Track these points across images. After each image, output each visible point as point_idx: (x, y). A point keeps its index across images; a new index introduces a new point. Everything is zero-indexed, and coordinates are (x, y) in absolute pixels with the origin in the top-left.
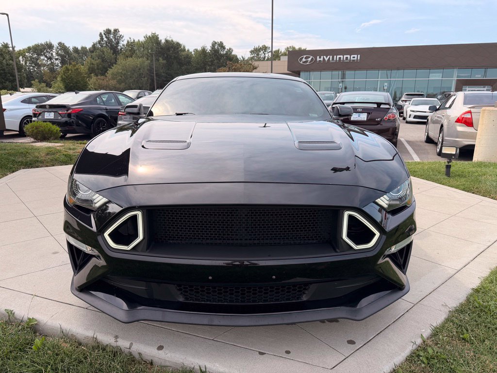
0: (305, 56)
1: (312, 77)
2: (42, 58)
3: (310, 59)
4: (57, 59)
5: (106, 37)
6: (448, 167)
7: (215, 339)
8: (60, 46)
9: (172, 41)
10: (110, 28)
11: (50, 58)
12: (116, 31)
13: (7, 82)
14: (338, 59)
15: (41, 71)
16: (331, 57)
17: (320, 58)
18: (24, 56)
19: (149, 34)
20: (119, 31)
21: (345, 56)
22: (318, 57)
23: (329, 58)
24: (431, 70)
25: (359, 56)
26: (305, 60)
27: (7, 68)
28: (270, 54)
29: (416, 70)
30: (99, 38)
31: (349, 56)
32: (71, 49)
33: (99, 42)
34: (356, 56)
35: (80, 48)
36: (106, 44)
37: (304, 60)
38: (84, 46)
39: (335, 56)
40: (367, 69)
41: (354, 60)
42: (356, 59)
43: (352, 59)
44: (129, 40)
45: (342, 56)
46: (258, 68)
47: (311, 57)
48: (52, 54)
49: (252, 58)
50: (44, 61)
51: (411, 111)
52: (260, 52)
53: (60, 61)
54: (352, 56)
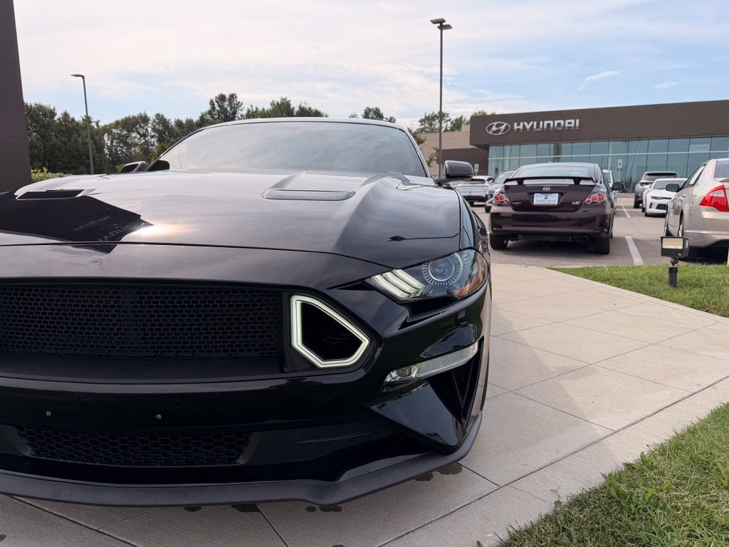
0: (496, 123)
1: (508, 152)
2: (134, 135)
3: (503, 127)
4: (152, 137)
5: (219, 106)
6: (673, 271)
7: (100, 530)
8: (158, 119)
9: (310, 109)
10: (224, 94)
11: (144, 136)
12: (232, 97)
13: (82, 167)
14: (545, 126)
15: (131, 153)
16: (535, 123)
17: (518, 125)
18: (110, 133)
19: (278, 100)
20: (236, 97)
21: (556, 122)
22: (516, 124)
23: (533, 125)
24: (691, 140)
25: (578, 121)
26: (496, 129)
27: (83, 148)
28: (449, 123)
29: (667, 140)
30: (208, 108)
31: (562, 122)
32: (173, 122)
33: (210, 113)
34: (573, 121)
35: (184, 121)
36: (219, 115)
37: (494, 128)
38: (189, 118)
39: (541, 123)
40: (591, 140)
41: (571, 127)
42: (573, 125)
43: (567, 125)
44: (251, 108)
45: (551, 122)
46: (425, 142)
47: (505, 124)
48: (147, 130)
49: (422, 130)
50: (136, 140)
51: (653, 197)
52: (434, 120)
53: (157, 139)
54: (567, 121)
